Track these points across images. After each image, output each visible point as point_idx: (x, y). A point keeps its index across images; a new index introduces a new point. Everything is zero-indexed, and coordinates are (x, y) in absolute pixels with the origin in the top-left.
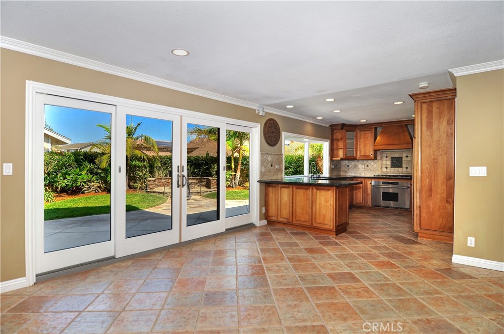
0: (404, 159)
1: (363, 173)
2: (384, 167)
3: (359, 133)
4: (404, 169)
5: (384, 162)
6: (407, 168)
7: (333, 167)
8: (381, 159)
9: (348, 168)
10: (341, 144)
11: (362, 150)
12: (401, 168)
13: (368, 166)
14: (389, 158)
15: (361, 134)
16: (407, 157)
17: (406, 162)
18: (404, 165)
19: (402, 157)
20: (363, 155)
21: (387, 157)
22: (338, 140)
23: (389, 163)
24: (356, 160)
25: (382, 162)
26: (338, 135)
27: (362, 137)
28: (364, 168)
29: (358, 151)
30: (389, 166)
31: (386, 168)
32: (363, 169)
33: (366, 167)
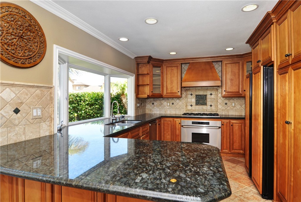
0: (209, 96)
1: (169, 111)
2: (189, 104)
3: (165, 70)
4: (209, 107)
5: (189, 100)
6: (211, 106)
7: (138, 105)
8: (186, 97)
9: (153, 105)
10: (147, 80)
11: (169, 87)
12: (206, 106)
13: (173, 104)
14: (194, 96)
15: (168, 70)
16: (211, 94)
17: (210, 99)
18: (209, 103)
19: (206, 95)
20: (169, 92)
21: (191, 95)
22: (143, 75)
23: (194, 100)
24: (162, 97)
25: (187, 100)
26: (144, 70)
27: (169, 73)
28: (170, 106)
29: (165, 88)
30: (194, 104)
31: (191, 106)
32: (168, 107)
33: (171, 104)
